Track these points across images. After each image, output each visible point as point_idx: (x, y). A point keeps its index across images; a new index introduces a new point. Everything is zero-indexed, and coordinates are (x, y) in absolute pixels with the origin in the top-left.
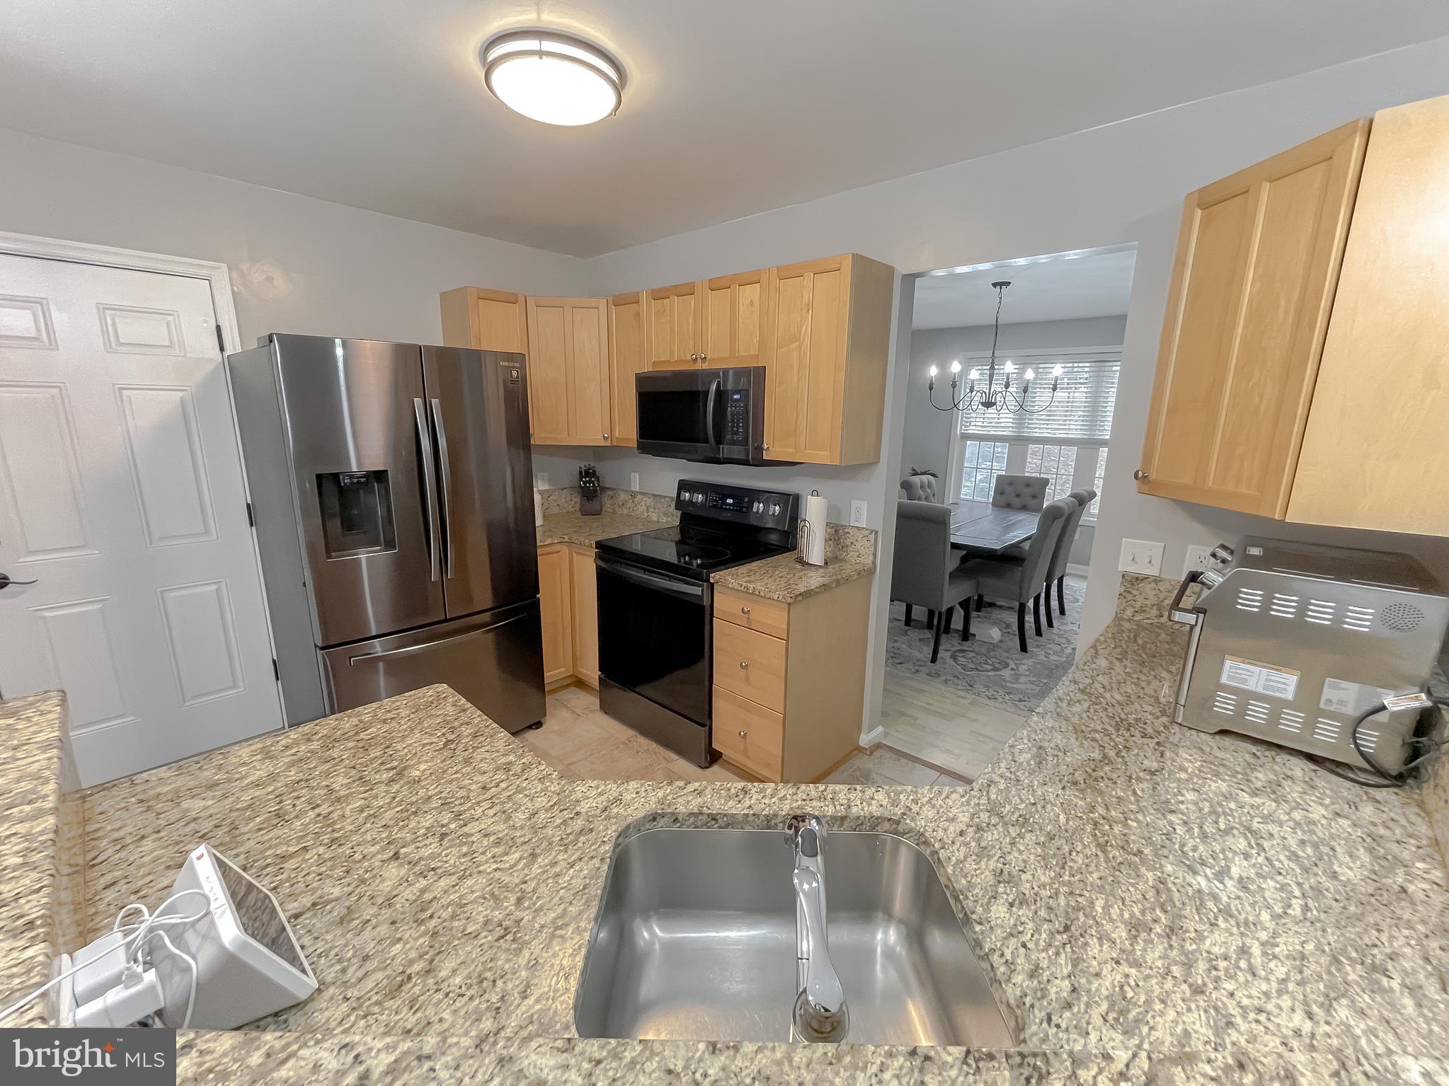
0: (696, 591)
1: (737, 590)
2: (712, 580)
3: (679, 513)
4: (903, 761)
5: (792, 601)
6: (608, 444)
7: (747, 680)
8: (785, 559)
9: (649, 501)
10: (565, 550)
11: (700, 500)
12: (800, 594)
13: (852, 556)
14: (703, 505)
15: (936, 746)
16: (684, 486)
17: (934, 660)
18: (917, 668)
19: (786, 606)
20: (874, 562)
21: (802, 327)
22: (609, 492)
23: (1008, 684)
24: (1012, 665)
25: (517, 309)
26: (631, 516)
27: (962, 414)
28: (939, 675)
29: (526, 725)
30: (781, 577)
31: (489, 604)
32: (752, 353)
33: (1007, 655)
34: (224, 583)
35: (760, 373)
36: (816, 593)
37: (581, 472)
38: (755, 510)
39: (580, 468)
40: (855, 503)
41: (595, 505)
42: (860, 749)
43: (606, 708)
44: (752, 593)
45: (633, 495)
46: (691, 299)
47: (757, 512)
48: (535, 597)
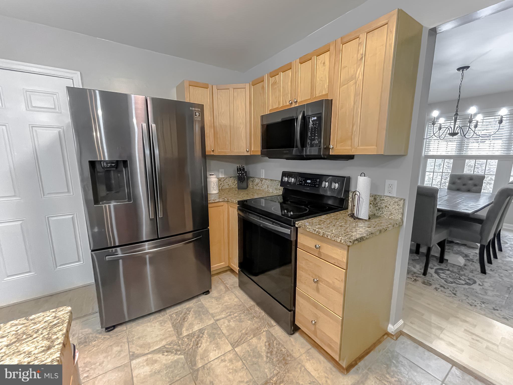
0: (287, 231)
1: (312, 233)
2: (296, 226)
3: (282, 188)
4: (421, 348)
5: (351, 244)
6: (249, 154)
7: (318, 290)
8: (340, 214)
9: (268, 182)
10: (226, 205)
11: (293, 181)
12: (357, 240)
13: (386, 213)
14: (294, 184)
15: (441, 339)
16: (285, 174)
17: (425, 274)
18: (415, 278)
19: (347, 247)
20: (402, 219)
21: (357, 71)
22: (251, 179)
23: (480, 295)
24: (478, 282)
25: (208, 91)
26: (261, 190)
27: (426, 142)
28: (430, 285)
29: (201, 293)
30: (341, 226)
31: (191, 229)
32: (324, 93)
33: (473, 274)
34: (75, 214)
35: (329, 103)
36: (367, 239)
37: (238, 169)
38: (323, 186)
39: (237, 167)
40: (388, 182)
41: (244, 185)
42: (387, 334)
43: (242, 285)
44: (322, 236)
45: (261, 180)
46: (290, 72)
47: (325, 187)
48: (207, 228)
